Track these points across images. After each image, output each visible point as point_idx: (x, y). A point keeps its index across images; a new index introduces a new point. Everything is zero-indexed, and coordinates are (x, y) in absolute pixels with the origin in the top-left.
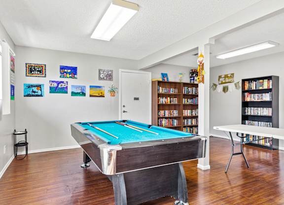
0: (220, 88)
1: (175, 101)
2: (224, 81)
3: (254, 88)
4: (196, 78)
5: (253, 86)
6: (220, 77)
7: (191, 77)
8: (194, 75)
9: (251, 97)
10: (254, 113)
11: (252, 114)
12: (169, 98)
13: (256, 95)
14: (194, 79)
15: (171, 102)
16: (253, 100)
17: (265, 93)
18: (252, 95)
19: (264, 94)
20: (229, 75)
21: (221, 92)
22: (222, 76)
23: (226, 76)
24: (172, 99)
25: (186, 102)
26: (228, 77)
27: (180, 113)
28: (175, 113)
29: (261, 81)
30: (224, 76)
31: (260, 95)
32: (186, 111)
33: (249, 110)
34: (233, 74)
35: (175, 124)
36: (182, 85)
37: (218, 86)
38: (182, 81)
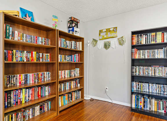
0: (101, 44)
1: (46, 58)
2: (105, 36)
3: (144, 42)
4: (75, 29)
5: (143, 41)
6: (101, 31)
7: (69, 27)
8: (74, 25)
9: (139, 54)
10: (143, 73)
11: (142, 74)
12: (34, 53)
13: (146, 51)
14: (73, 30)
15: (38, 59)
16: (142, 57)
17: (158, 49)
18: (141, 51)
19: (156, 50)
20: (112, 29)
21: (102, 48)
22: (104, 31)
23: (108, 30)
24: (41, 54)
25: (63, 59)
26: (110, 31)
27: (55, 75)
28: (47, 76)
29: (154, 34)
30: (105, 30)
31: (151, 51)
32: (63, 72)
33: (137, 69)
34: (116, 28)
35: (47, 94)
36: (57, 34)
37: (99, 42)
38: (57, 28)
